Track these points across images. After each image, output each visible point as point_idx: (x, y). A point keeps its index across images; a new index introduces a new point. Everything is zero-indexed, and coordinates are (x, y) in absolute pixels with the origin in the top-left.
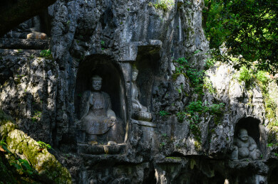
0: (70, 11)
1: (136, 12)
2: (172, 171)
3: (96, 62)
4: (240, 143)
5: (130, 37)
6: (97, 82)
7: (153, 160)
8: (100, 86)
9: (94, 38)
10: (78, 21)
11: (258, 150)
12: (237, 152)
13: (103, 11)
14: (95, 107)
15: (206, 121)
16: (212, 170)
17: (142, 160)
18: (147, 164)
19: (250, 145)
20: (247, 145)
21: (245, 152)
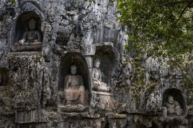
0: (52, 28)
1: (95, 26)
2: (121, 123)
3: (72, 57)
4: (168, 105)
5: (92, 41)
6: (74, 69)
7: (107, 116)
8: (76, 72)
9: (69, 43)
10: (58, 33)
11: (181, 109)
12: (166, 111)
13: (74, 27)
14: (72, 84)
15: (143, 91)
16: (150, 122)
17: (99, 116)
18: (103, 119)
19: (175, 106)
20: (173, 106)
21: (172, 111)
